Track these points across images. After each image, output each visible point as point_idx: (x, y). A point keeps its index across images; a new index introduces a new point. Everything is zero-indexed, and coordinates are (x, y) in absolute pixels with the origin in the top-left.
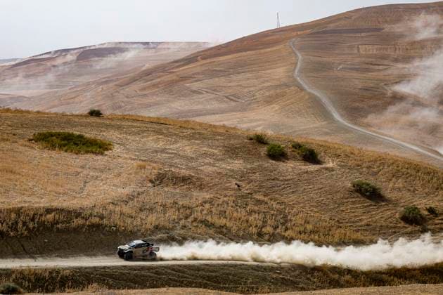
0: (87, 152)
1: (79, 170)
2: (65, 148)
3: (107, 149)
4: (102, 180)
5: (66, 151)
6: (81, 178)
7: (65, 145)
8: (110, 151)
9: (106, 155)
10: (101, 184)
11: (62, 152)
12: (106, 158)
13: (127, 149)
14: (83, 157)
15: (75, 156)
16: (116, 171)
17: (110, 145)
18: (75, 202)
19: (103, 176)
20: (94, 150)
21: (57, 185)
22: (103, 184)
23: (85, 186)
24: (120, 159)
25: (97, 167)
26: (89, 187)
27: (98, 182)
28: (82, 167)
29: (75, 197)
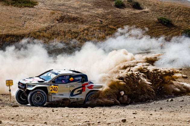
0: (25, 6)
1: (22, 15)
2: (14, 5)
3: (35, 5)
4: (33, 20)
5: (15, 6)
6: (23, 20)
7: (14, 3)
8: (37, 6)
9: (35, 8)
10: (33, 22)
11: (13, 7)
12: (35, 9)
13: (45, 4)
14: (23, 9)
15: (19, 9)
16: (40, 16)
17: (36, 2)
18: (20, 31)
19: (34, 18)
20: (29, 5)
21: (11, 23)
22: (34, 22)
23: (25, 23)
24: (42, 10)
25: (31, 14)
26: (27, 24)
27: (31, 21)
28: (23, 14)
29: (20, 29)
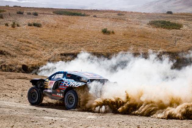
0: (173, 28)
1: (172, 36)
2: (163, 27)
3: (181, 27)
4: (182, 40)
5: (164, 28)
6: (173, 39)
7: (163, 26)
8: (182, 28)
9: (181, 29)
10: (182, 42)
11: (162, 29)
12: (181, 31)
13: (189, 27)
14: (172, 30)
15: (168, 30)
16: (187, 36)
17: (181, 25)
18: (174, 49)
19: (182, 38)
20: (176, 27)
21: (165, 42)
22: (183, 42)
23: (176, 43)
24: (187, 31)
25: (179, 35)
27: (181, 41)
28: (173, 35)
29: (174, 47)
